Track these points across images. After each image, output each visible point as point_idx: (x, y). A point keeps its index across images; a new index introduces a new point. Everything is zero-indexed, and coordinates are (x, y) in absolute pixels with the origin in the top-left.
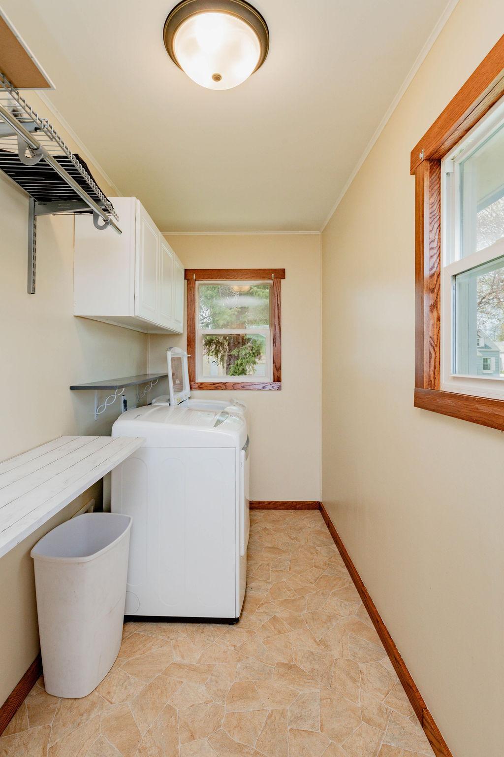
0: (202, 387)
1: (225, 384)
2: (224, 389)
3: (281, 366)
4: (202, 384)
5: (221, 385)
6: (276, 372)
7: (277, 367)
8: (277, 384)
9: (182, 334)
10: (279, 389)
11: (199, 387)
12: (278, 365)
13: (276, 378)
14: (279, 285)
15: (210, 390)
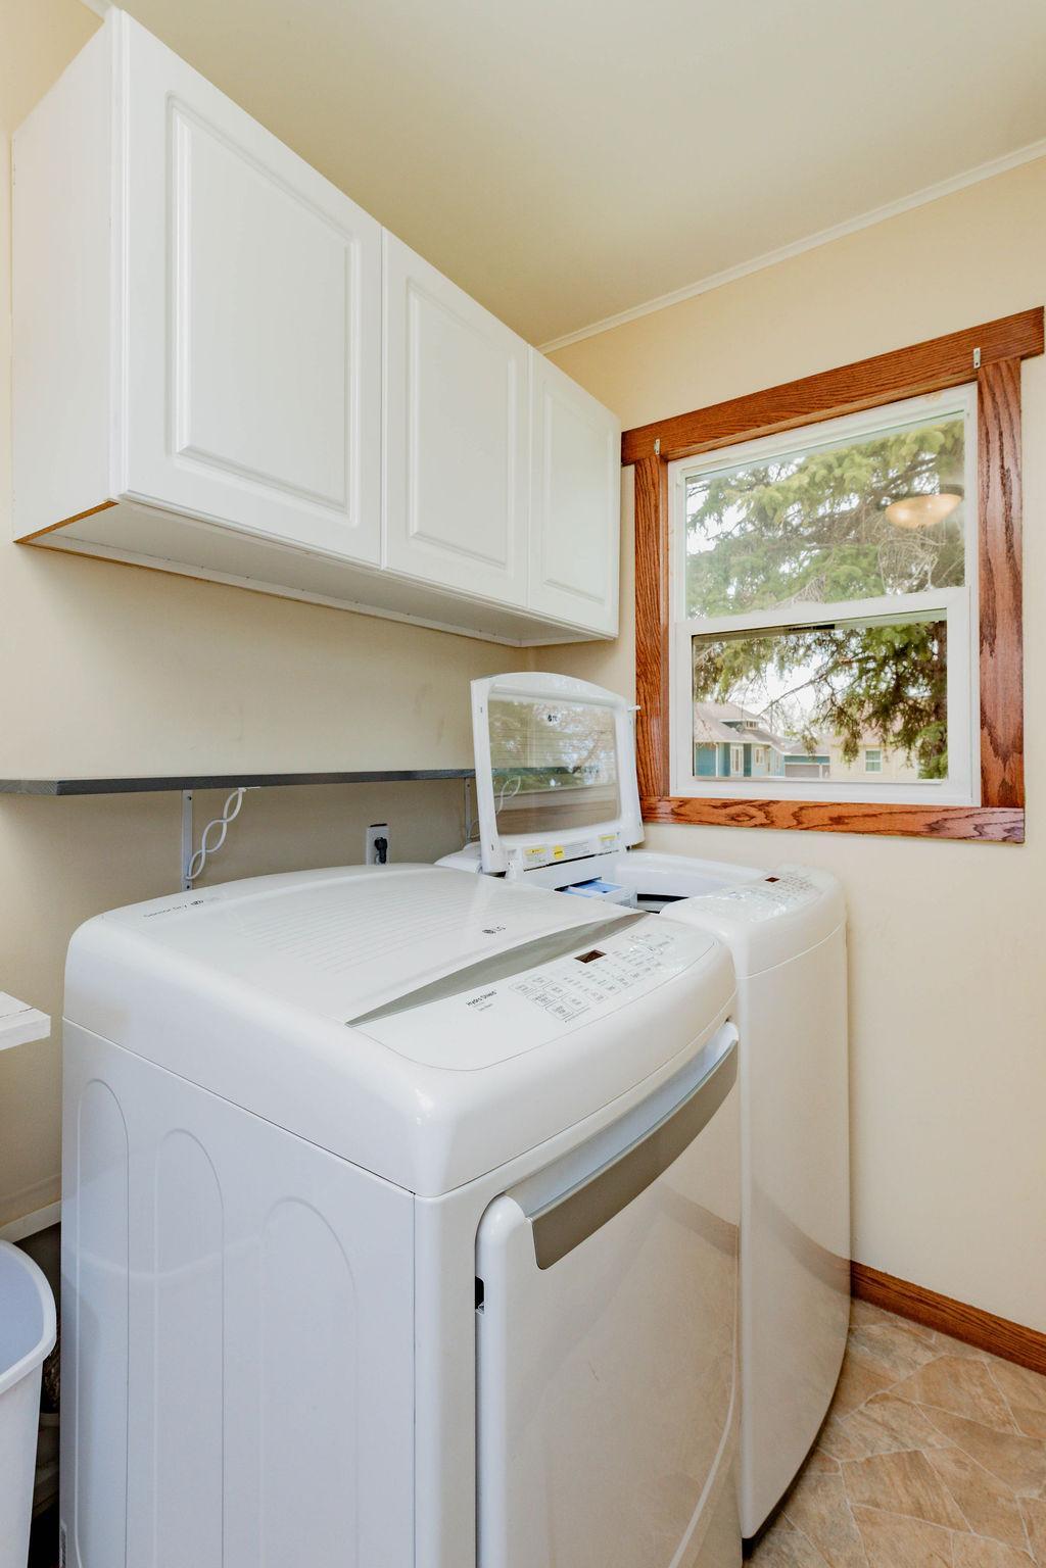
0: (684, 813)
1: (763, 806)
2: (762, 825)
3: (1021, 739)
4: (684, 802)
5: (753, 811)
6: (996, 765)
7: (1001, 740)
8: (1004, 816)
9: (615, 639)
10: (1013, 836)
11: (673, 812)
12: (1003, 734)
13: (994, 788)
14: (1010, 389)
15: (711, 823)
